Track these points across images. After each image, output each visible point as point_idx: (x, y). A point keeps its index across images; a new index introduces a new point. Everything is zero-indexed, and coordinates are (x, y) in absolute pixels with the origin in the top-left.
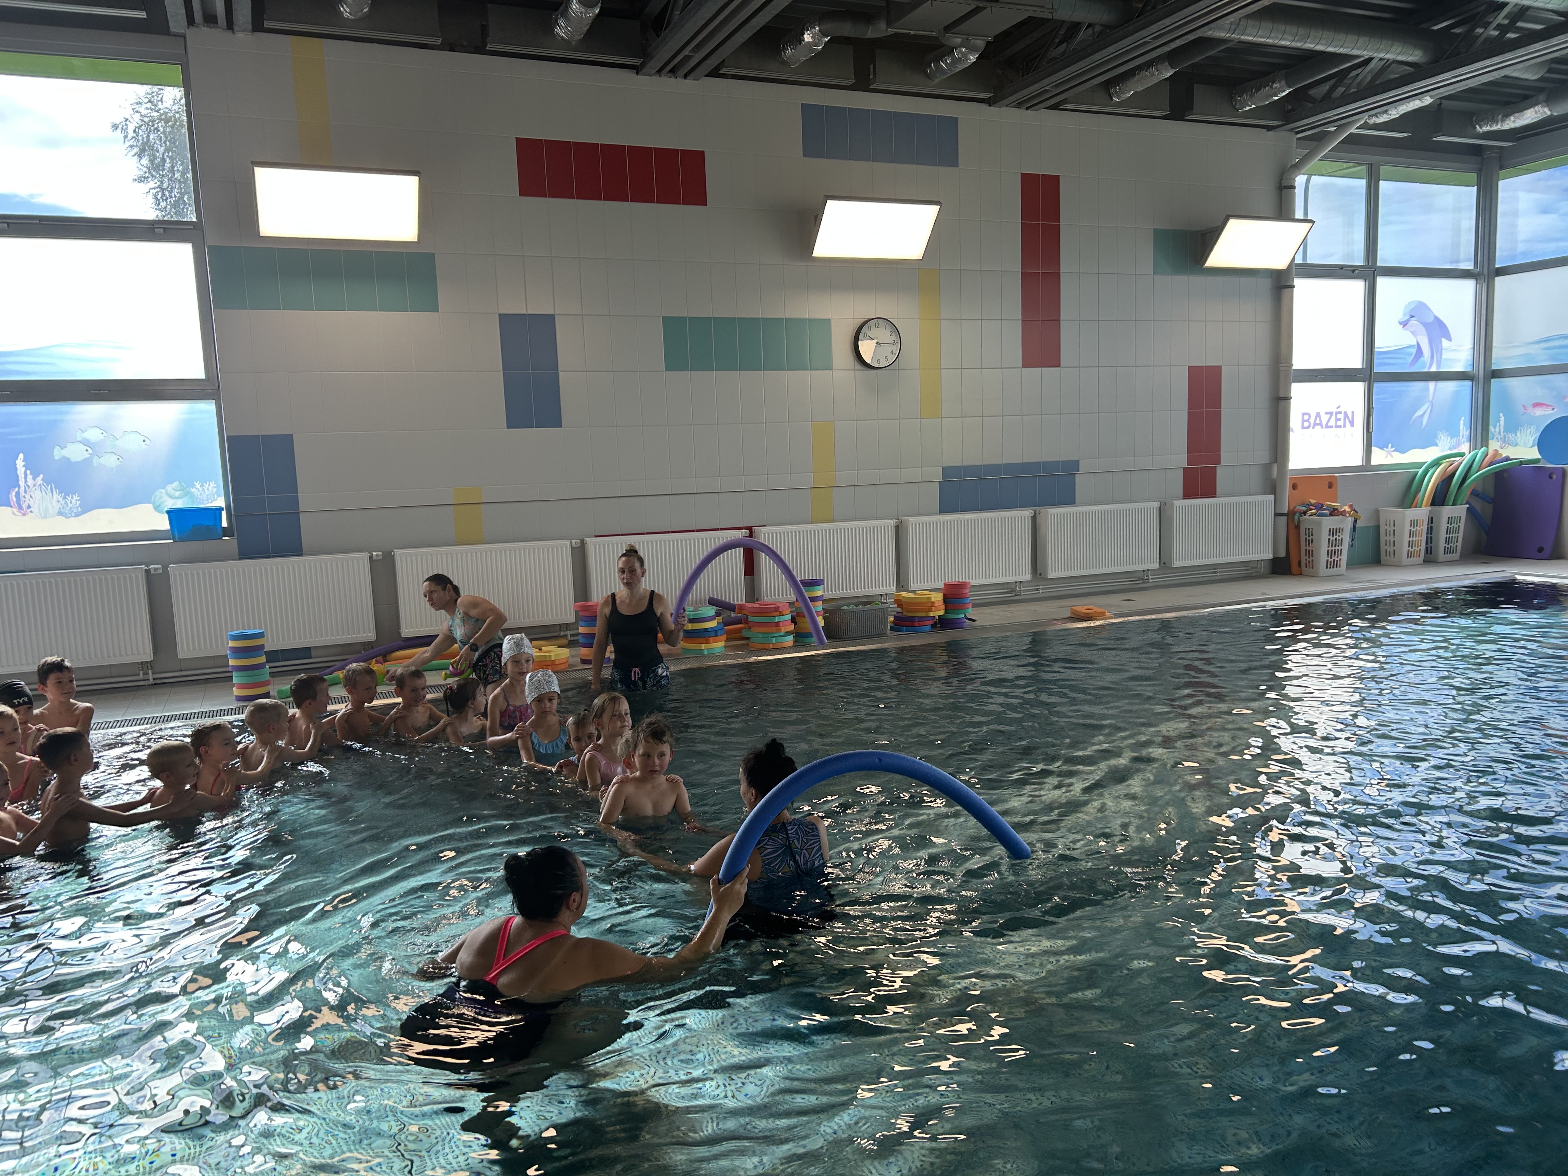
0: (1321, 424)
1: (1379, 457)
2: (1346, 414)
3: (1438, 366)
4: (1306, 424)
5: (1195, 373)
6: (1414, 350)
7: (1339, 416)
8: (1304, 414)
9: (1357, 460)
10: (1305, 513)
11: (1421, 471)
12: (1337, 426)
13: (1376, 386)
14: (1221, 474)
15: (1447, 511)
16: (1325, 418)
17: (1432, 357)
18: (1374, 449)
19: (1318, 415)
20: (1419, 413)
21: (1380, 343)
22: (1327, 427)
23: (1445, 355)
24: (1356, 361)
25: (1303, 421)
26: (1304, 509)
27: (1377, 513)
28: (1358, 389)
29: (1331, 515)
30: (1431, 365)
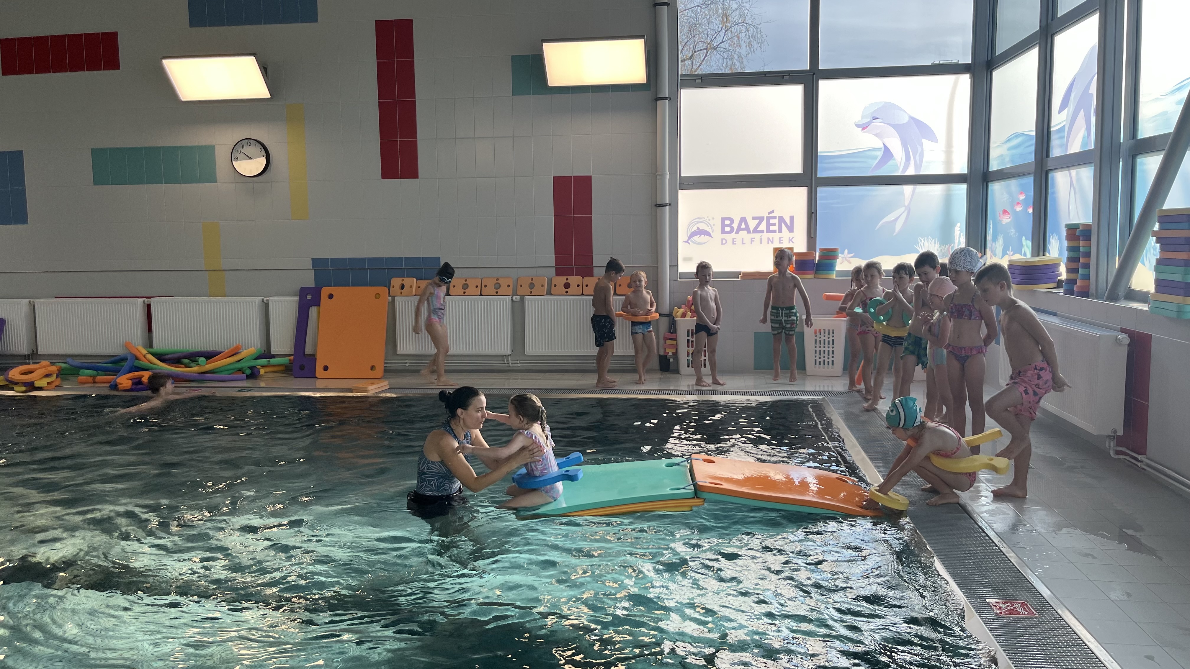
0: (747, 229)
2: (781, 220)
3: (917, 169)
4: (727, 229)
5: (561, 183)
6: (880, 153)
7: (772, 221)
8: (723, 220)
12: (769, 231)
13: (822, 191)
16: (752, 224)
17: (908, 159)
19: (743, 220)
20: (891, 218)
22: (755, 231)
23: (928, 158)
24: (793, 167)
25: (723, 226)
28: (797, 194)
30: (906, 167)
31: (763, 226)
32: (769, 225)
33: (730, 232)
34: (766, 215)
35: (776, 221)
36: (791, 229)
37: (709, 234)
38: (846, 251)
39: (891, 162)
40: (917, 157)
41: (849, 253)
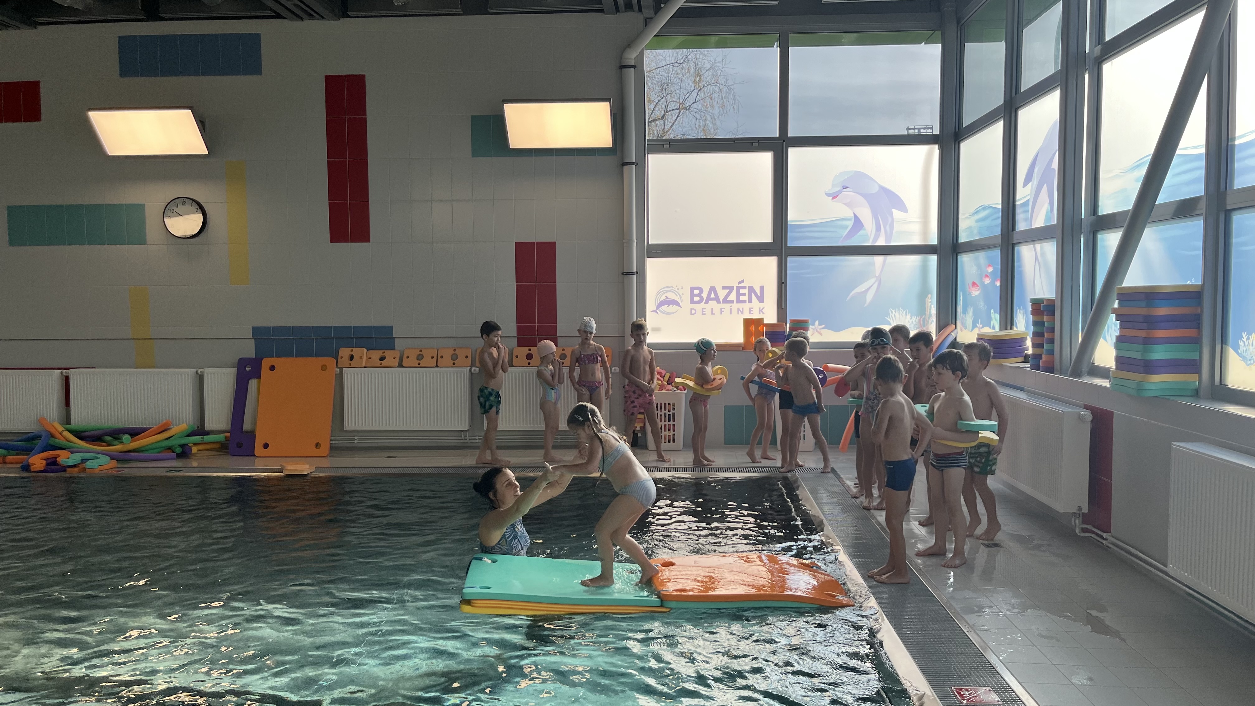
0: (717, 299)
2: (751, 290)
3: (888, 239)
4: (697, 299)
6: (849, 223)
7: (742, 291)
8: (692, 289)
12: (739, 301)
13: (793, 260)
16: (722, 294)
19: (713, 289)
20: (862, 289)
21: (792, 217)
22: (725, 301)
23: (898, 228)
24: (763, 236)
25: (692, 295)
28: (767, 263)
30: (876, 238)
31: (733, 297)
32: (738, 295)
33: (700, 302)
34: (735, 285)
35: (746, 291)
36: (761, 299)
37: (678, 304)
38: (817, 322)
39: (861, 232)
40: (888, 228)
41: (820, 324)
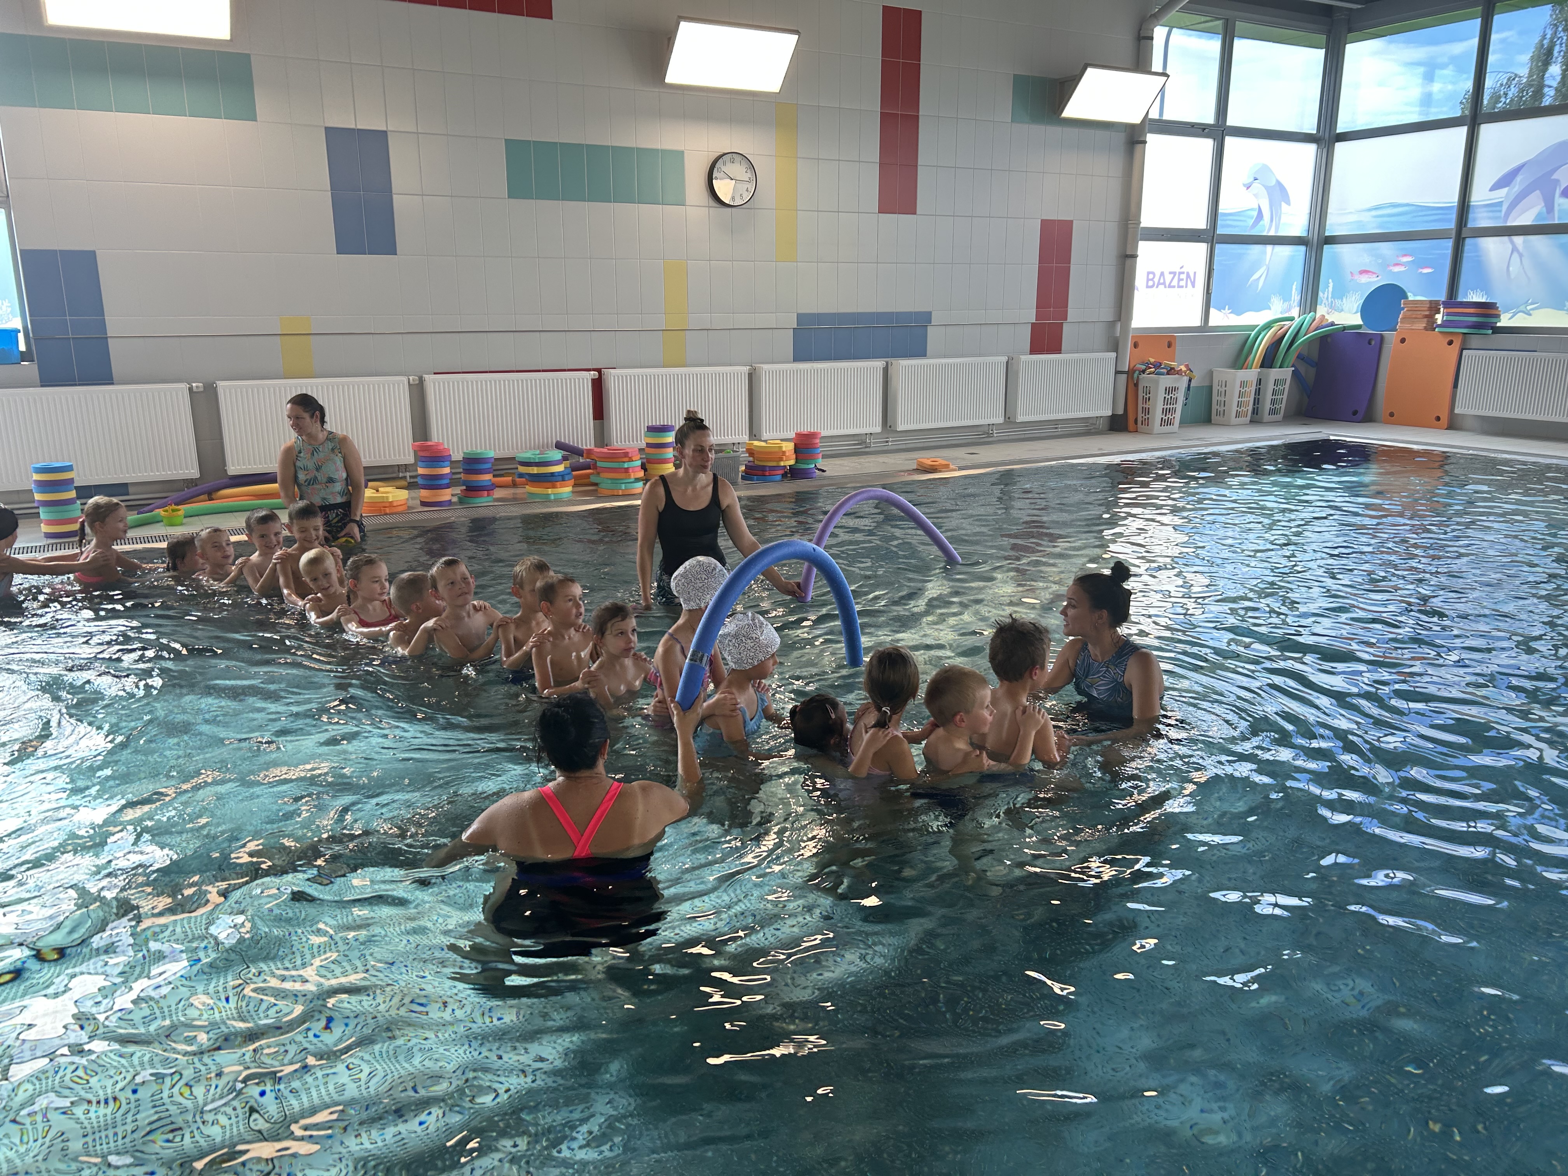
0: (1164, 283)
1: (1218, 318)
2: (1188, 274)
3: (1277, 230)
4: (1151, 283)
5: (1047, 226)
6: (1255, 214)
7: (1182, 276)
8: (1149, 273)
9: (1196, 321)
10: (1144, 372)
11: (1253, 333)
12: (1179, 287)
13: (1219, 248)
14: (1068, 331)
15: (1275, 373)
16: (1168, 278)
17: (1272, 221)
18: (1213, 311)
19: (1162, 274)
20: (1255, 276)
21: (1224, 206)
22: (1170, 286)
23: (1283, 220)
24: (1201, 223)
25: (1148, 280)
26: (1144, 367)
27: (1211, 374)
28: (1202, 248)
29: (1168, 374)
30: (1270, 228)
31: (1175, 283)
32: (1180, 280)
33: (1152, 287)
34: (1178, 270)
35: (1183, 276)
36: (1194, 286)
39: (1262, 222)
